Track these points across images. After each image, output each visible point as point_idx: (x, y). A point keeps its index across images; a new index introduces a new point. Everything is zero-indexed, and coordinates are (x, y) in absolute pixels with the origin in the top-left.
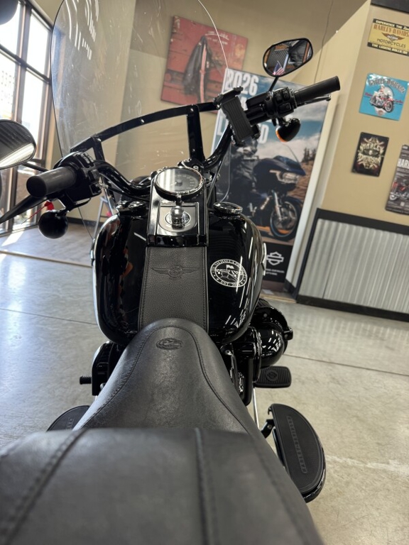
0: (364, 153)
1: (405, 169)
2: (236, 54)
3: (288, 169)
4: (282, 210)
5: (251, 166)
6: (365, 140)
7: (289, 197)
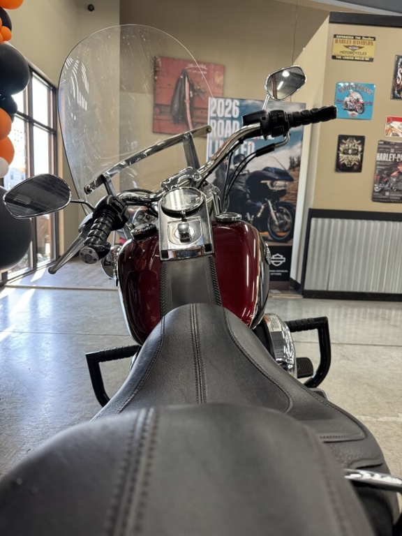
0: (344, 153)
1: (384, 162)
2: (216, 81)
3: (277, 178)
4: (277, 214)
5: (243, 180)
6: (343, 141)
7: (282, 202)
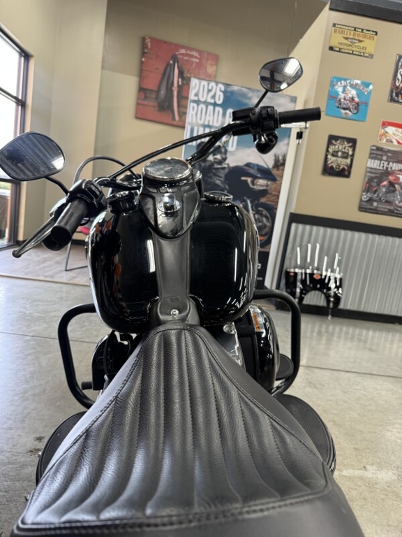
0: (333, 155)
1: (375, 169)
2: (208, 71)
3: (259, 176)
6: (334, 142)
7: (262, 203)
